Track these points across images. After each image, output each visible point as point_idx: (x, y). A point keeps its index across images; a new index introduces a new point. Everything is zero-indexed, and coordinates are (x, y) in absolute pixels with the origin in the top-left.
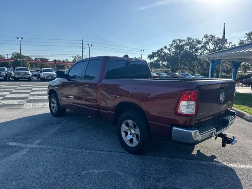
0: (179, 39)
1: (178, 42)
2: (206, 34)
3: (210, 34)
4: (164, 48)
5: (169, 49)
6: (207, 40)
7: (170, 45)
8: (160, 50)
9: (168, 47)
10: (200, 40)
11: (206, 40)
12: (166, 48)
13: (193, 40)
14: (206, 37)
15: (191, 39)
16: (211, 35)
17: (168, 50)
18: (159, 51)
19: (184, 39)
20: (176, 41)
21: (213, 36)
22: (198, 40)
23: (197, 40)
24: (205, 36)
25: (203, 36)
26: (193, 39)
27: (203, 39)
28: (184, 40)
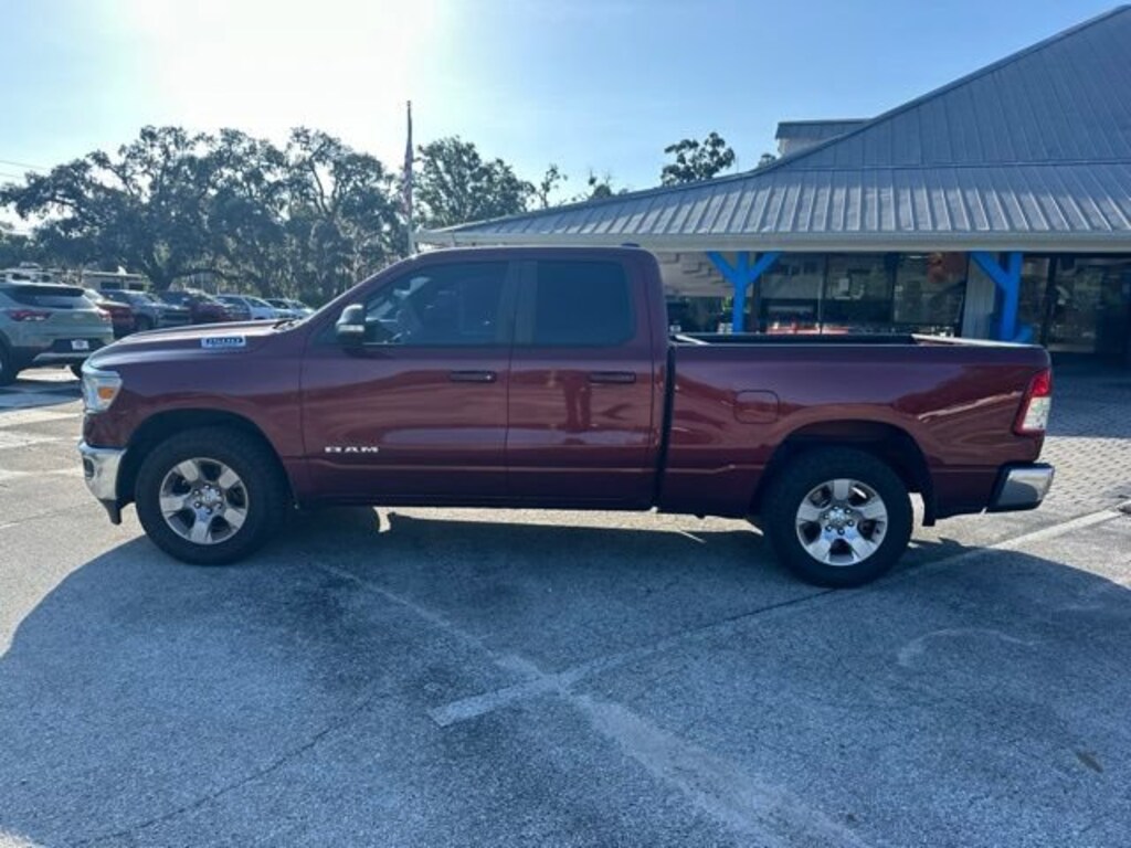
0: (173, 129)
1: (170, 143)
2: (302, 128)
3: (318, 131)
4: (90, 161)
5: (123, 167)
6: (308, 154)
7: (123, 149)
8: (68, 167)
9: (116, 159)
10: (280, 147)
11: (303, 152)
12: (101, 160)
13: (251, 143)
14: (302, 138)
15: (241, 137)
16: (321, 133)
17: (117, 173)
18: (61, 171)
19: (208, 135)
20: (162, 135)
21: (331, 142)
22: (271, 147)
23: (267, 145)
24: (297, 135)
25: (291, 133)
26: (250, 139)
27: (289, 146)
28: (210, 139)
